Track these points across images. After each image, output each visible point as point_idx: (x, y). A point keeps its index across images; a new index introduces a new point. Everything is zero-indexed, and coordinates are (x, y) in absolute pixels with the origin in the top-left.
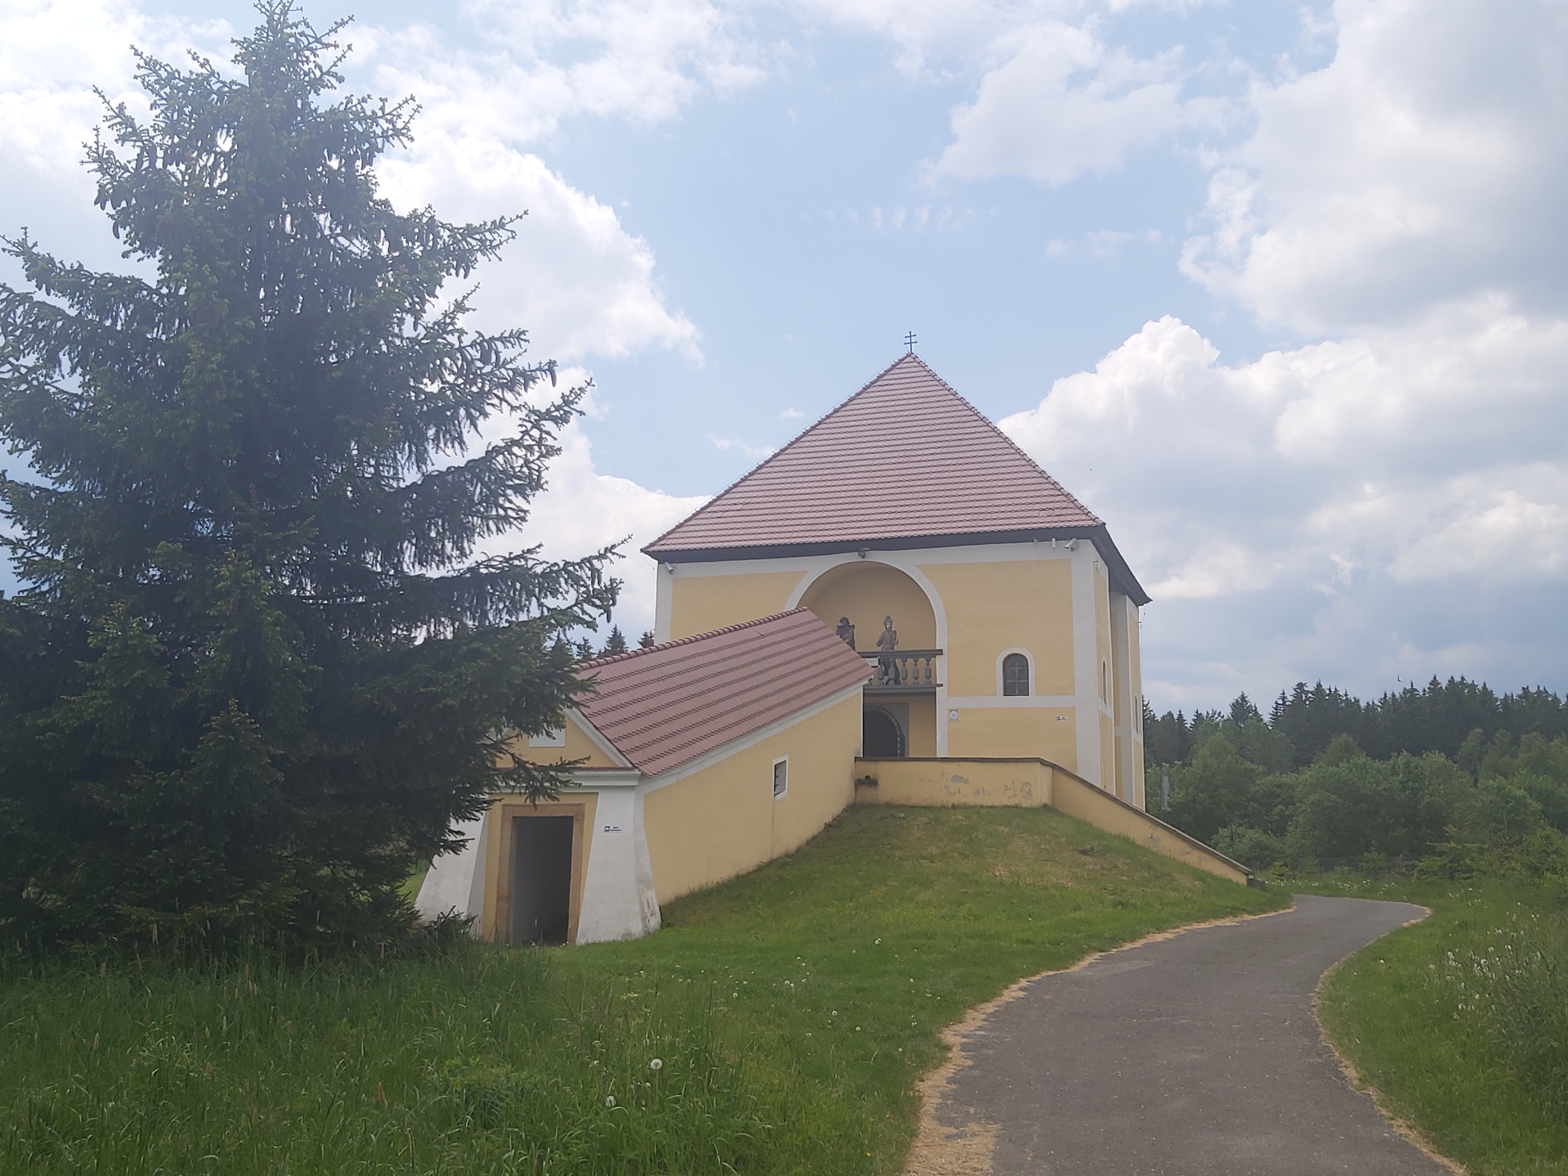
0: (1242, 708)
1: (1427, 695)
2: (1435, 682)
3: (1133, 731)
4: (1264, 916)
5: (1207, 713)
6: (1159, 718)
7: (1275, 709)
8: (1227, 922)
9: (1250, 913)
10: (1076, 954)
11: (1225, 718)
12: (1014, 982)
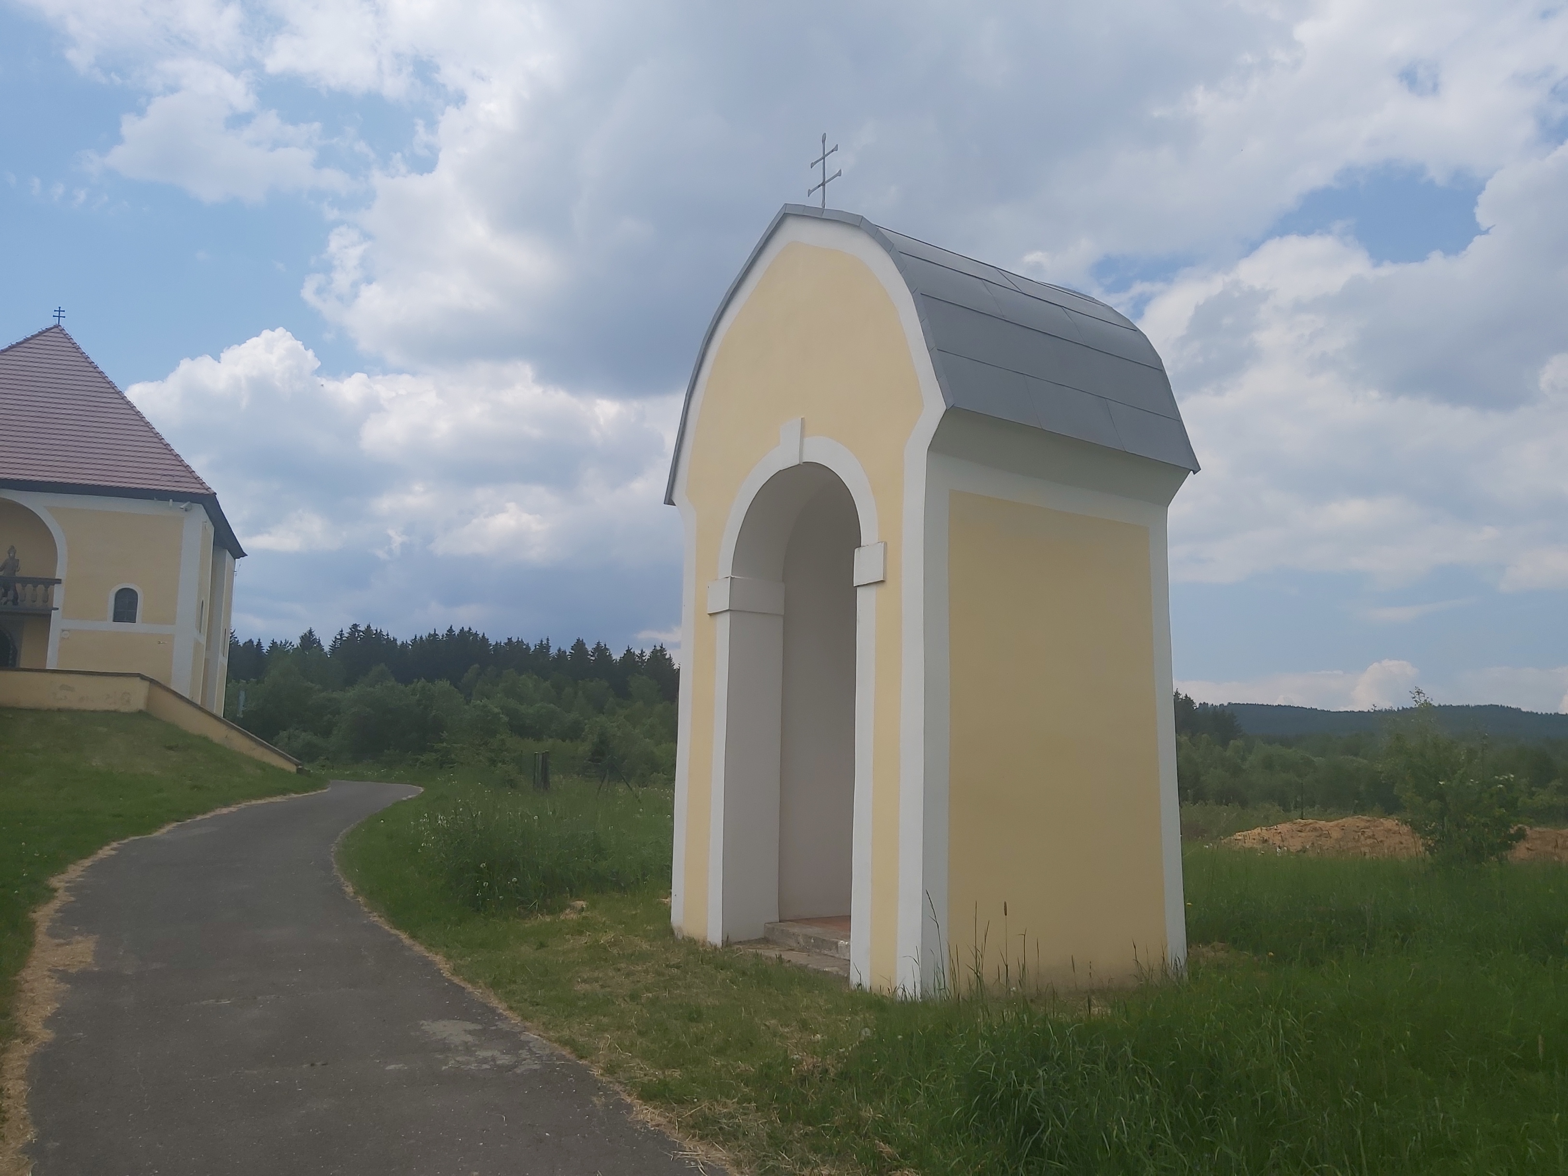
0: (309, 640)
1: (445, 639)
2: (451, 630)
3: (221, 655)
4: (306, 794)
5: (281, 642)
6: (241, 644)
7: (334, 642)
8: (278, 799)
9: (296, 793)
10: (161, 823)
11: (295, 647)
12: (107, 844)
